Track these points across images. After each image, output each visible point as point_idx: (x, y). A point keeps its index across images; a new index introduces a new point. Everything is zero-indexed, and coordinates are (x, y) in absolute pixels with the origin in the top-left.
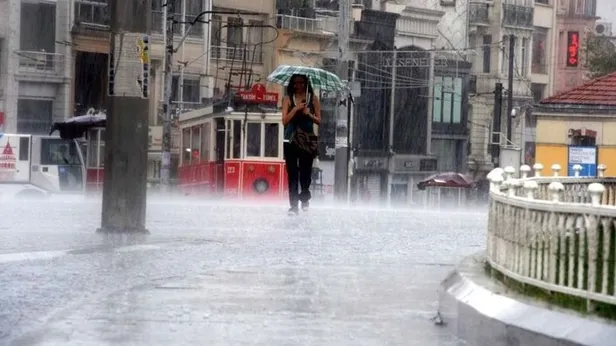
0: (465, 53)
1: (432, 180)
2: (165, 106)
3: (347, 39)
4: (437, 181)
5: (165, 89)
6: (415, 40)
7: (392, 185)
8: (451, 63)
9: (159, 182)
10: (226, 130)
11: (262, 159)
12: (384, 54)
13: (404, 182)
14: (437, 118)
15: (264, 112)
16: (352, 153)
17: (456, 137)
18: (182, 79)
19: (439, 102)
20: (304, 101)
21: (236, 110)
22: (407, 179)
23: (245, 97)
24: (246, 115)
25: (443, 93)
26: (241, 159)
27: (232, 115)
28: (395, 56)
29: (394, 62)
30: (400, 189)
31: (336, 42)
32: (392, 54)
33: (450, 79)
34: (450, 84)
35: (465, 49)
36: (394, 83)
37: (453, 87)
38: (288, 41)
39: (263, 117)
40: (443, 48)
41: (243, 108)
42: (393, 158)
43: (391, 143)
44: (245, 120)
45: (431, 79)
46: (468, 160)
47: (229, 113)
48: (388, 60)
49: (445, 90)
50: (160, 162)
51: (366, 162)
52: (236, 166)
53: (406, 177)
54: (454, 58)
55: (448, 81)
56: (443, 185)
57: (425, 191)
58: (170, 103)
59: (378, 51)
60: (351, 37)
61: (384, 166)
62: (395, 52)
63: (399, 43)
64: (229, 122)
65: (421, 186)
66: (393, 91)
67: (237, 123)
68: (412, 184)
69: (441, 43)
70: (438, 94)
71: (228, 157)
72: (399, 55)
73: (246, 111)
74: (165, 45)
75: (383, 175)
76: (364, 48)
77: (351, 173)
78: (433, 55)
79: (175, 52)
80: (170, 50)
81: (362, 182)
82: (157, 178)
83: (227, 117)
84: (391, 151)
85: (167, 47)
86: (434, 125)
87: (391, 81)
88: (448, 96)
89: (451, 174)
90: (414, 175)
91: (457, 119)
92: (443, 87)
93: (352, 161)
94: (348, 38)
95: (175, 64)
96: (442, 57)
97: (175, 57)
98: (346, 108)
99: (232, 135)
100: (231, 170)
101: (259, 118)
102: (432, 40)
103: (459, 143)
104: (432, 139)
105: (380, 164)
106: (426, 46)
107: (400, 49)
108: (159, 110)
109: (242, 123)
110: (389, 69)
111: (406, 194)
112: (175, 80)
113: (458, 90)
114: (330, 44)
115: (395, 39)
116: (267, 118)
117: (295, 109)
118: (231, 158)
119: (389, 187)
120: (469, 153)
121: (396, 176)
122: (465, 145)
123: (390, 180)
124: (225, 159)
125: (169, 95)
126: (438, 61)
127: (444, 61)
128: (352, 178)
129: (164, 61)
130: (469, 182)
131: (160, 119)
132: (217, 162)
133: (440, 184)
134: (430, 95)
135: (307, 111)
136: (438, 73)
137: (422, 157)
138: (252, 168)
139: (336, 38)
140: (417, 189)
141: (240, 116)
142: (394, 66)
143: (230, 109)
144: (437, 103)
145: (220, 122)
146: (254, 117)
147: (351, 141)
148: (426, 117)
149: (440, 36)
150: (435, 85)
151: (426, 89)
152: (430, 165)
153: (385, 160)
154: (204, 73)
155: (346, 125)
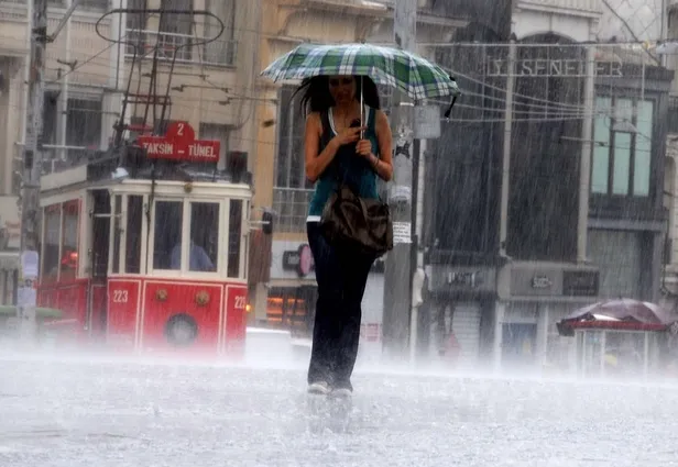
0: (660, 49)
1: (589, 316)
2: (29, 155)
3: (413, 17)
4: (599, 317)
5: (30, 118)
6: (555, 19)
7: (505, 326)
8: (631, 70)
9: (14, 314)
10: (112, 215)
11: (183, 274)
12: (490, 50)
13: (532, 320)
14: (600, 186)
15: (189, 179)
16: (420, 257)
17: (639, 226)
18: (65, 97)
19: (606, 150)
20: (356, 123)
21: (133, 175)
22: (537, 314)
23: (152, 149)
24: (153, 185)
25: (612, 133)
26: (142, 274)
27: (125, 184)
28: (512, 55)
29: (511, 67)
30: (521, 335)
31: (388, 24)
32: (506, 51)
33: (628, 103)
34: (629, 114)
35: (659, 42)
36: (508, 112)
37: (634, 121)
38: (289, 20)
39: (188, 190)
40: (614, 40)
41: (148, 171)
42: (507, 267)
43: (503, 235)
44: (152, 196)
45: (589, 102)
46: (664, 274)
47: (119, 181)
48: (498, 63)
49: (616, 127)
50: (16, 273)
51: (451, 276)
52: (132, 288)
53: (535, 308)
54: (636, 60)
55: (624, 108)
56: (613, 325)
57: (574, 339)
58: (40, 148)
59: (476, 44)
60: (421, 13)
61: (488, 286)
62: (512, 46)
63: (523, 27)
64: (119, 198)
65: (567, 328)
66: (508, 127)
67: (135, 201)
68: (546, 322)
69: (609, 28)
70: (602, 134)
71: (116, 269)
72: (521, 52)
73: (153, 177)
74: (30, 27)
75: (485, 304)
76: (449, 36)
77: (418, 298)
78: (593, 52)
79: (51, 40)
80: (41, 36)
81: (440, 318)
82: (10, 306)
83: (115, 189)
84: (503, 253)
85: (35, 31)
86: (595, 199)
87: (503, 106)
88: (622, 140)
89: (628, 302)
90: (553, 305)
91: (642, 187)
92: (613, 121)
93: (420, 273)
94: (414, 13)
95: (51, 64)
96: (610, 57)
97: (50, 50)
98: (410, 162)
99: (124, 224)
100: (120, 296)
101: (180, 191)
102: (589, 20)
103: (646, 239)
104: (590, 229)
105: (479, 281)
106: (577, 33)
107: (525, 40)
108: (15, 162)
109: (145, 201)
110: (501, 82)
111: (534, 345)
112: (51, 100)
113: (645, 127)
114: (377, 27)
115: (514, 18)
116: (194, 191)
117: (335, 143)
118: (122, 272)
119: (499, 330)
120: (667, 259)
121: (513, 306)
122: (658, 242)
123: (500, 315)
124: (110, 273)
125: (37, 132)
126: (604, 67)
127: (616, 65)
128: (422, 310)
129: (28, 60)
130: (665, 319)
131: (16, 180)
132: (95, 280)
133: (604, 324)
134: (587, 136)
135: (366, 148)
136: (601, 90)
137: (568, 266)
138: (163, 294)
139: (390, 15)
140: (555, 333)
141: (140, 186)
142: (511, 75)
143: (121, 172)
144: (601, 155)
145: (101, 200)
146: (169, 189)
147: (418, 232)
148: (576, 182)
149: (608, 13)
150: (595, 115)
151: (579, 124)
152: (584, 285)
153: (491, 272)
154: (112, 85)
155: (409, 197)
